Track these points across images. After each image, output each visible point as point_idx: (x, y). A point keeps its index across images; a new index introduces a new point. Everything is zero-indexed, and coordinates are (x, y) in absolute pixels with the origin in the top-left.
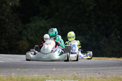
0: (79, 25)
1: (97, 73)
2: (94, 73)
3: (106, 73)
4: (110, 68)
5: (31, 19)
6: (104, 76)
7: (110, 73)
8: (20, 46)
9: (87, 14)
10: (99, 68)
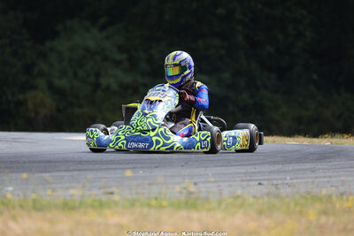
0: (200, 43)
1: (253, 183)
2: (245, 183)
3: (280, 182)
4: (290, 167)
5: (59, 27)
6: (273, 189)
7: (289, 182)
8: (30, 106)
9: (221, 11)
10: (259, 168)
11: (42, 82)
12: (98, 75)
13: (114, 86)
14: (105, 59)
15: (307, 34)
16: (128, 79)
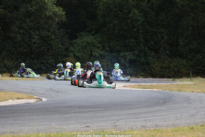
11: (71, 54)
12: (91, 52)
13: (98, 55)
14: (94, 46)
15: (165, 37)
16: (102, 53)
